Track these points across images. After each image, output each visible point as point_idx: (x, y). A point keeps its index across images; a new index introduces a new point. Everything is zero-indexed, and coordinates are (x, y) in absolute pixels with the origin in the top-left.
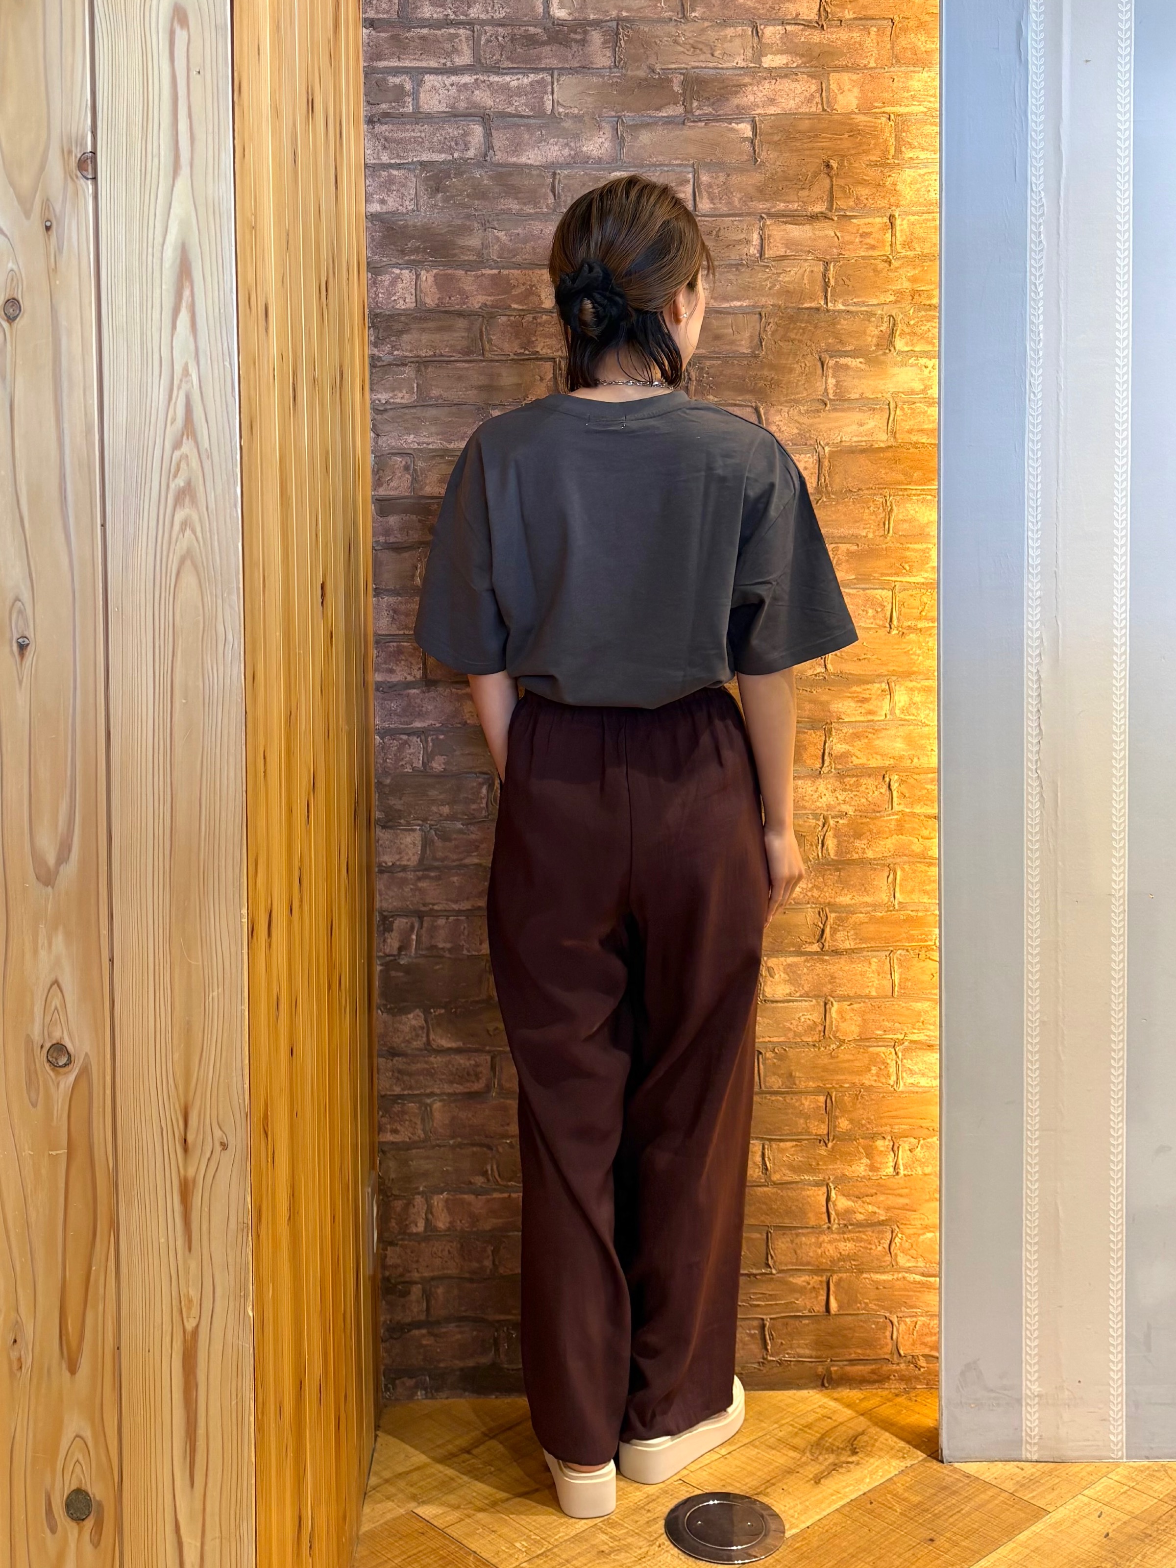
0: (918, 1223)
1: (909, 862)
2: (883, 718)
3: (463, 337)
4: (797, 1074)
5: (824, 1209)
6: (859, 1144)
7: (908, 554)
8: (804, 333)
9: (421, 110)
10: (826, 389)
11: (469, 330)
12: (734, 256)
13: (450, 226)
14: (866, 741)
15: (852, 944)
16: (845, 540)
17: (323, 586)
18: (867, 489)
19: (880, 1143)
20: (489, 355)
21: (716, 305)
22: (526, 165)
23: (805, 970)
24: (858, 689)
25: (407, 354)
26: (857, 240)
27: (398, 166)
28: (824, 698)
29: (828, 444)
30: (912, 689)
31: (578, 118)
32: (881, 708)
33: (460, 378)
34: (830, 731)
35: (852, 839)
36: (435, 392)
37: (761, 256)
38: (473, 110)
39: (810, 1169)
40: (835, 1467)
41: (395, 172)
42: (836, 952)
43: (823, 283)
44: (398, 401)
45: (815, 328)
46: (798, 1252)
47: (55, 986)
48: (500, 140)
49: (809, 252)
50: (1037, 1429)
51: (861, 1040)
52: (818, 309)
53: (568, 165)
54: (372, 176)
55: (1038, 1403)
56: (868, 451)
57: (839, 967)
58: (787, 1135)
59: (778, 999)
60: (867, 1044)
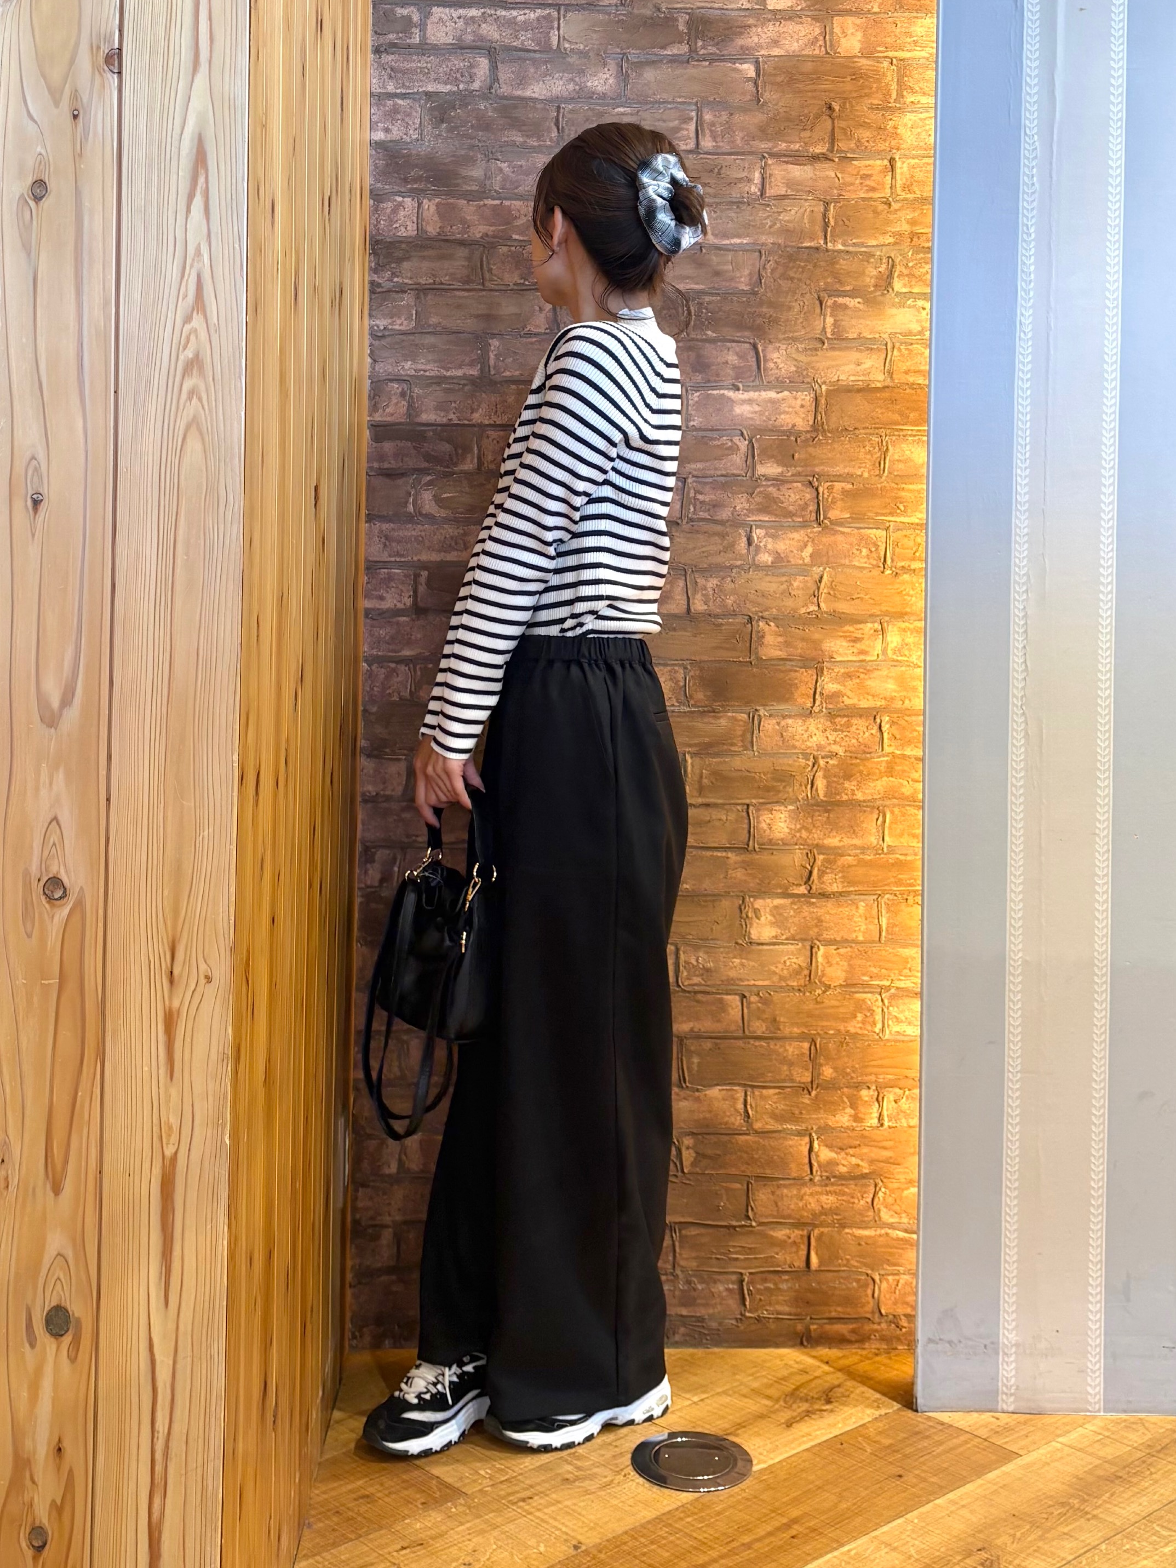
0: (902, 1178)
1: (899, 805)
2: (875, 658)
3: (463, 266)
4: (782, 1019)
5: (807, 1160)
6: (843, 1093)
7: (903, 494)
8: (803, 272)
9: (428, 41)
10: (824, 328)
11: (469, 259)
12: (735, 194)
13: (453, 156)
14: (858, 681)
15: (840, 886)
16: (841, 479)
17: (316, 488)
18: (864, 428)
19: (864, 1093)
20: (488, 284)
21: (716, 241)
22: (531, 99)
23: (792, 913)
24: (851, 629)
25: (406, 281)
26: (858, 182)
27: (403, 96)
28: (817, 636)
29: (824, 383)
30: (904, 630)
31: (582, 54)
32: (874, 648)
33: (459, 307)
34: (822, 670)
35: (841, 781)
36: (434, 320)
37: (762, 195)
38: (479, 44)
39: (793, 1118)
40: (808, 1413)
41: (400, 102)
42: (824, 895)
43: (823, 223)
44: (397, 327)
45: (815, 266)
46: (779, 1204)
47: (54, 823)
48: (505, 73)
49: (810, 192)
50: (1013, 1379)
51: (847, 985)
52: (817, 249)
53: (571, 100)
54: (377, 105)
55: (1015, 1353)
56: (866, 390)
57: (827, 910)
58: (770, 1081)
59: (762, 940)
60: (853, 990)
